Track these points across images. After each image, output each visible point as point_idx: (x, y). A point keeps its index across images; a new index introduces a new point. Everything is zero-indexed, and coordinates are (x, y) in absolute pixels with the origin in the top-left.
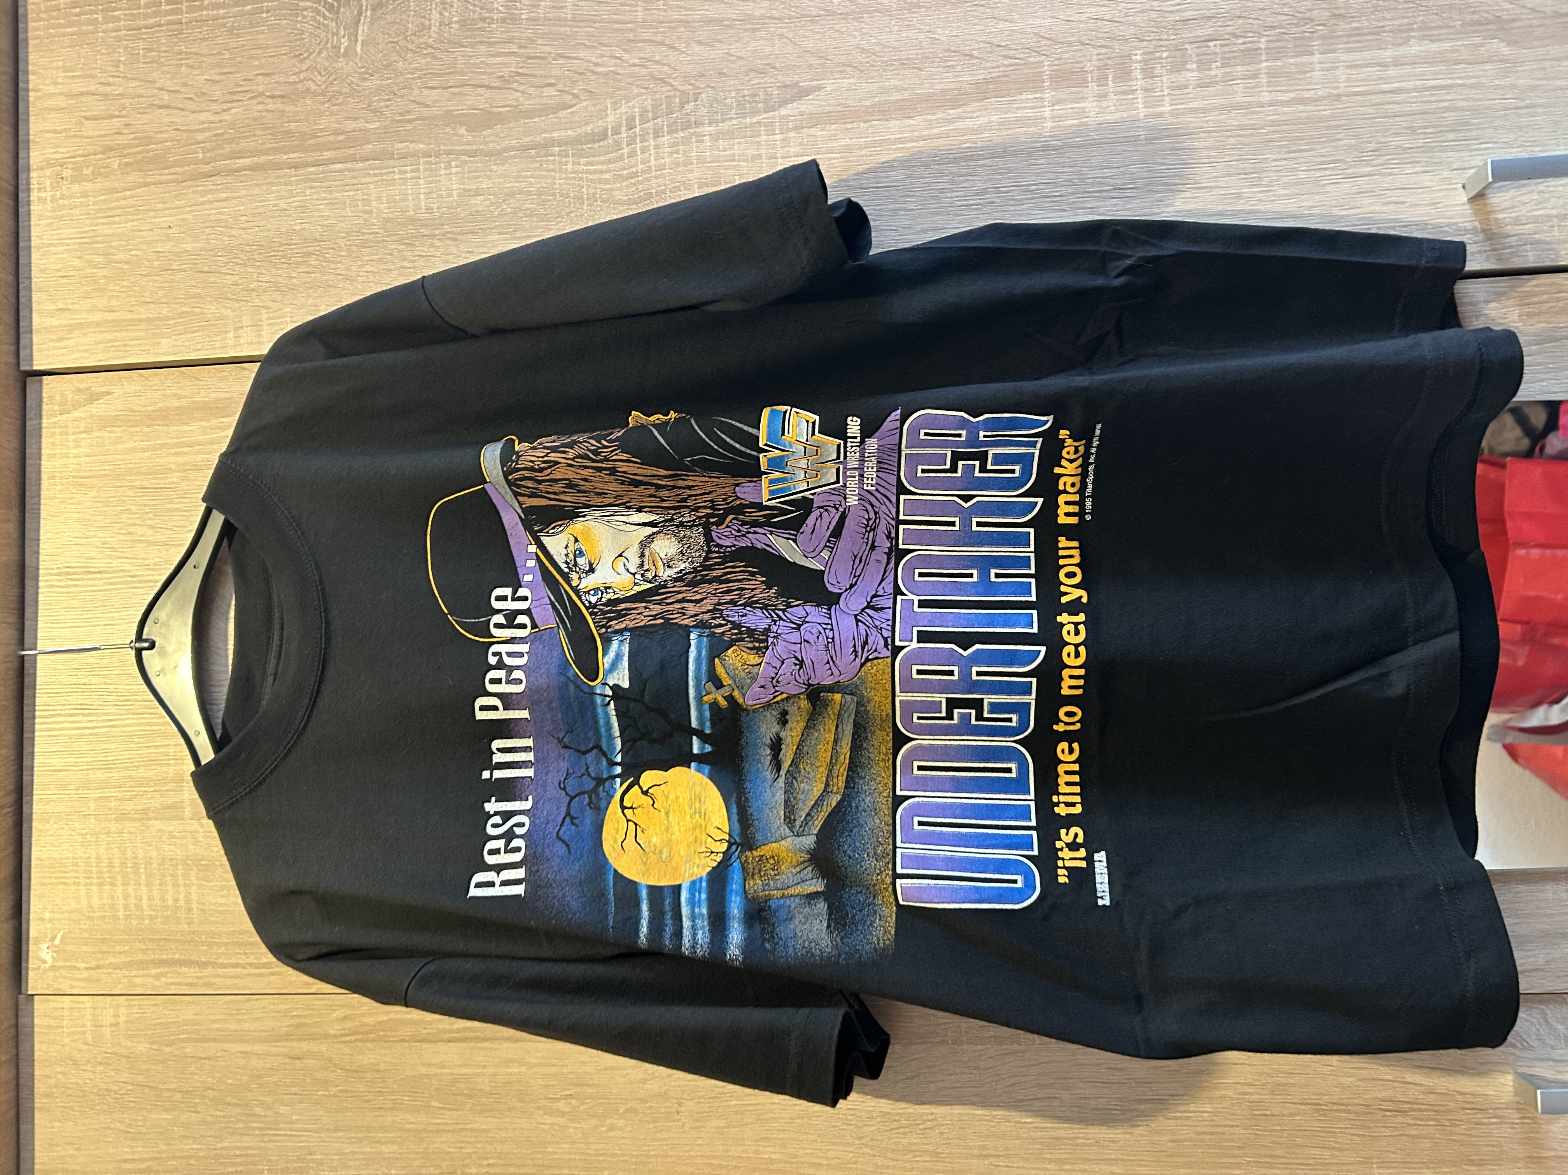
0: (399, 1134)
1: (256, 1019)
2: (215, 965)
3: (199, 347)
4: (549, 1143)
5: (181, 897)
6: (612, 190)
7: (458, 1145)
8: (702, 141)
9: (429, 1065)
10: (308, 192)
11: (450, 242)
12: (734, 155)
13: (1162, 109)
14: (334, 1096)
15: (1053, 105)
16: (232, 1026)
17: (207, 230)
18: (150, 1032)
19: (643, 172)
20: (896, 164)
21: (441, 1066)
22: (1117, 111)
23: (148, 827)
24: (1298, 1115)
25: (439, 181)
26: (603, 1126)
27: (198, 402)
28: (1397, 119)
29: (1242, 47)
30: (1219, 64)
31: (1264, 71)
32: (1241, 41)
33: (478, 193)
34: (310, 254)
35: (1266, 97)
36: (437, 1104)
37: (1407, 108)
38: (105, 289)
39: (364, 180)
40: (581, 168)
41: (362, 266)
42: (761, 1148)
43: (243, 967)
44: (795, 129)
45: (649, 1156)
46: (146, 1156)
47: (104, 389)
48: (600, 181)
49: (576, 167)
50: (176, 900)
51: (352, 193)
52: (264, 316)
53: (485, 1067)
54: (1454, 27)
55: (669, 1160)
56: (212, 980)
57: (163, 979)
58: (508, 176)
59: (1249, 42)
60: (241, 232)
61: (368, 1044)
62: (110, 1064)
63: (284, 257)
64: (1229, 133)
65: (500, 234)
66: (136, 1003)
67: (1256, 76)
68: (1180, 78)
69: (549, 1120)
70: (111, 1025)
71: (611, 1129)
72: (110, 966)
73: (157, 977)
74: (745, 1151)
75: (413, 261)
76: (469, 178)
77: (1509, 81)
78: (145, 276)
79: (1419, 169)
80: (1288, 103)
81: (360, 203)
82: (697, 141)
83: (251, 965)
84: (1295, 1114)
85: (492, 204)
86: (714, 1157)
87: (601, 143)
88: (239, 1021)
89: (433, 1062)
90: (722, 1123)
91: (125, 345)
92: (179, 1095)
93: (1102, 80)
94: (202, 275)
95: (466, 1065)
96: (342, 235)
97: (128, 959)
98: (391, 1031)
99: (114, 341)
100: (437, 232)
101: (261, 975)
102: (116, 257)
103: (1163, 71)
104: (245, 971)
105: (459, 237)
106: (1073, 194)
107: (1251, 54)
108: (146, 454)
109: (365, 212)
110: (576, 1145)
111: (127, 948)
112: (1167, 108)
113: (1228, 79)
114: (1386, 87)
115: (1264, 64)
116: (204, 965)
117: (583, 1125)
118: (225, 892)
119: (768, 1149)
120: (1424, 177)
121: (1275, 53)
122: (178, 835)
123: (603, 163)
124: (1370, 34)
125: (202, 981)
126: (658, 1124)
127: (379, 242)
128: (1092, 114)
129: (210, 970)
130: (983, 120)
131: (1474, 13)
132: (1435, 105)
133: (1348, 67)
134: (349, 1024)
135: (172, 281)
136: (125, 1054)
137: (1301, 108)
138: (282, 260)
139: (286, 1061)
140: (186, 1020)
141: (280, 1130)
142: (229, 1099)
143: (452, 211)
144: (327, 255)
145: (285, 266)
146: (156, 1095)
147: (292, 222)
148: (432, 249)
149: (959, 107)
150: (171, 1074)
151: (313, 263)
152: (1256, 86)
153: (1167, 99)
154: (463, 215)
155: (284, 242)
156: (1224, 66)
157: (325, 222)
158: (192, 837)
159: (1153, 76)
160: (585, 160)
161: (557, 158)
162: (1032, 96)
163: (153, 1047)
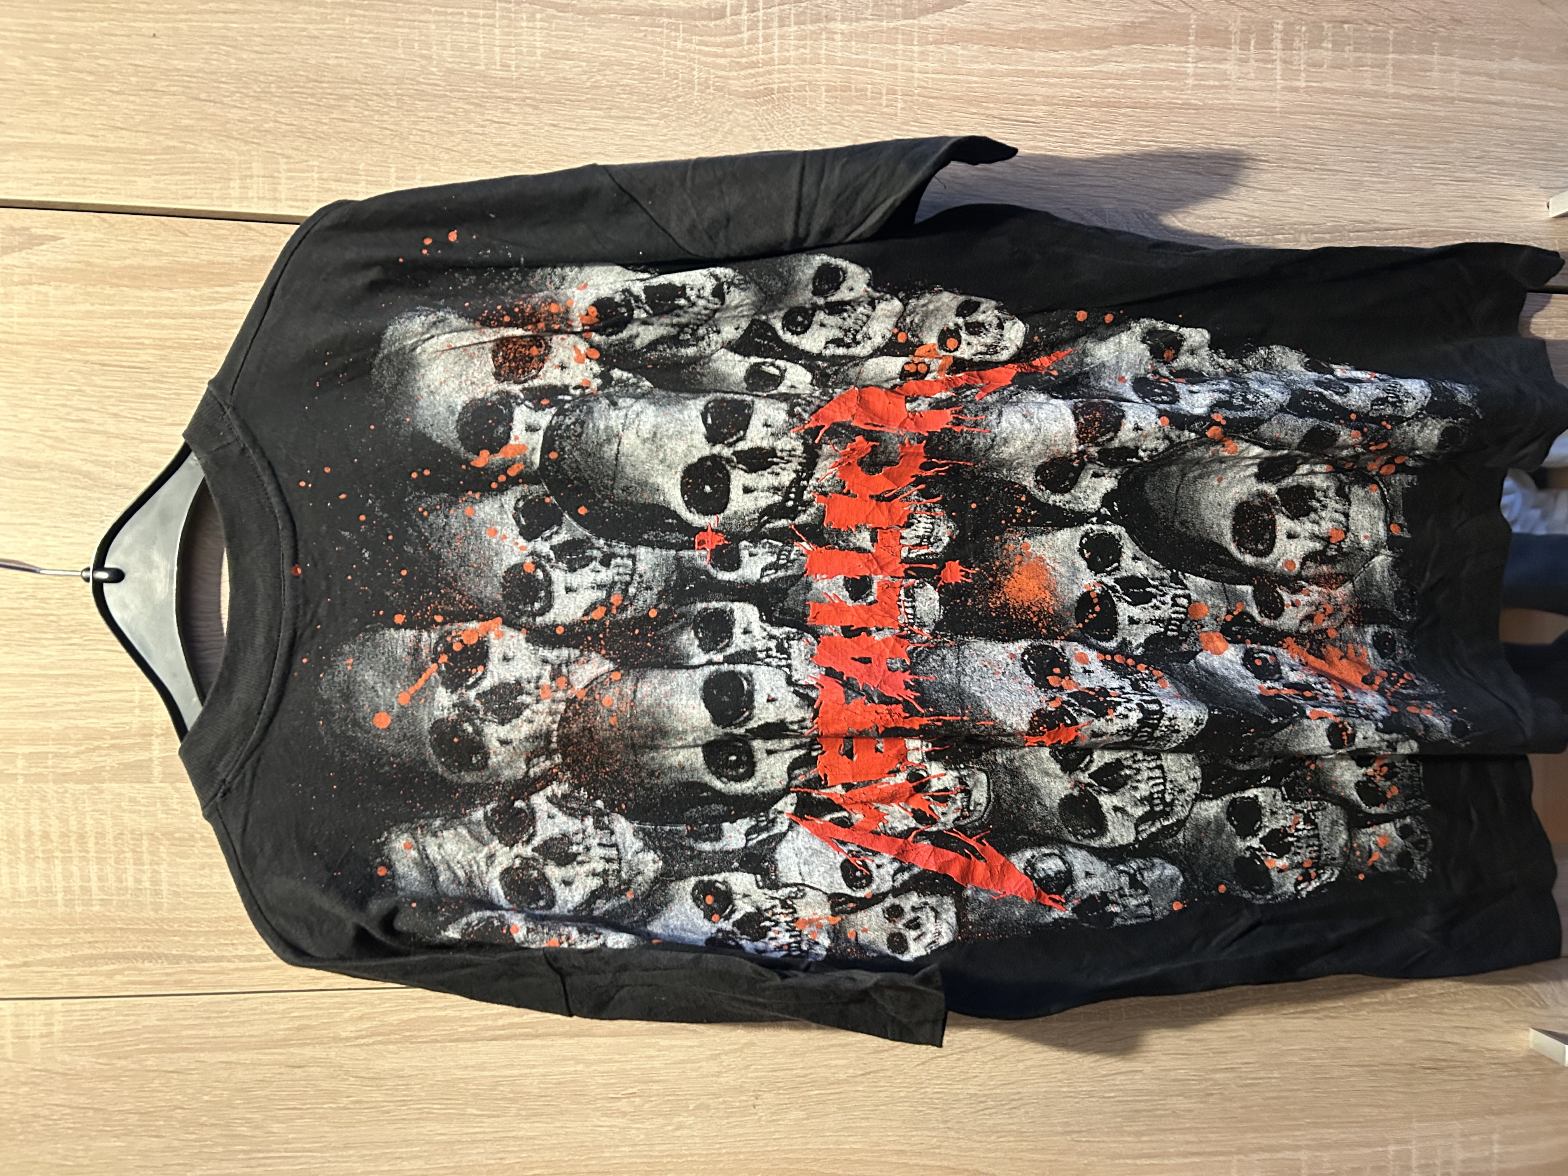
0: (426, 1148)
1: (244, 1022)
2: (190, 959)
3: (190, 193)
4: (606, 1146)
5: (146, 877)
6: (728, 78)
7: (499, 1156)
8: (833, 40)
9: (466, 1068)
10: (348, 20)
11: (530, 110)
12: (867, 61)
13: (1298, 84)
14: (345, 1108)
15: (1196, 62)
16: (211, 1033)
17: (207, 47)
18: (96, 1043)
19: (765, 64)
20: (1038, 98)
21: (481, 1067)
22: (1257, 79)
23: (101, 792)
24: (1353, 1076)
25: (520, 34)
26: (669, 1125)
27: (184, 264)
28: (1500, 131)
29: (1373, 35)
30: (1351, 48)
31: (1391, 62)
32: (1371, 28)
33: (566, 56)
34: (347, 98)
35: (1391, 89)
36: (475, 1112)
37: (1507, 122)
38: (56, 103)
39: (422, 17)
40: (693, 47)
41: (416, 123)
42: (843, 1139)
43: (229, 961)
44: (935, 42)
45: (720, 1154)
47: (50, 232)
48: (716, 66)
49: (687, 46)
50: (138, 881)
51: (406, 30)
52: (283, 167)
53: (534, 1067)
55: (741, 1157)
56: (186, 977)
57: (119, 978)
58: (606, 43)
59: (1379, 31)
60: (253, 56)
61: (391, 1047)
62: (39, 1084)
63: (312, 95)
64: (1357, 119)
66: (78, 1007)
67: (1382, 66)
68: (1317, 55)
69: (607, 1121)
70: (42, 1036)
71: (677, 1129)
72: (43, 962)
73: (110, 975)
74: (826, 1143)
75: (482, 126)
76: (556, 36)
78: (117, 93)
79: (1513, 182)
80: (1408, 98)
81: (416, 45)
82: (828, 39)
83: (240, 958)
84: (1350, 1076)
85: (585, 72)
86: (792, 1151)
87: (718, 22)
88: (220, 1026)
89: (470, 1063)
90: (801, 1114)
91: (85, 179)
92: (137, 1117)
93: (1244, 44)
94: (198, 103)
95: (512, 1066)
96: (391, 80)
97: (69, 954)
98: (420, 1030)
99: (68, 171)
100: (514, 95)
101: (253, 969)
102: (76, 64)
103: (1301, 45)
104: (232, 966)
107: (1379, 45)
108: (108, 322)
109: (423, 57)
110: (638, 1148)
111: (67, 940)
112: (1303, 84)
113: (1359, 64)
114: (1492, 98)
115: (1391, 56)
116: (176, 959)
117: (647, 1125)
118: (207, 871)
119: (850, 1139)
120: (1518, 190)
121: (1402, 47)
122: (143, 801)
123: (720, 45)
124: (1481, 44)
125: (173, 978)
126: (731, 1120)
127: (439, 96)
128: (1233, 78)
129: (184, 966)
130: (1127, 66)
132: (1529, 123)
133: (1461, 73)
134: (366, 1025)
135: (155, 105)
136: (60, 1070)
137: (1420, 105)
138: (310, 100)
139: (282, 1070)
140: (147, 1026)
141: (272, 1151)
142: (204, 1119)
143: (534, 73)
144: (370, 103)
145: (313, 107)
146: (103, 1119)
147: (325, 55)
148: (506, 115)
149: (1105, 48)
150: (126, 1093)
151: (351, 109)
152: (1383, 76)
153: (1303, 75)
154: (546, 80)
155: (315, 77)
156: (1356, 50)
157: (369, 61)
158: (164, 804)
159: (1292, 49)
160: (698, 38)
161: (665, 31)
162: (1177, 49)
163: (100, 1061)
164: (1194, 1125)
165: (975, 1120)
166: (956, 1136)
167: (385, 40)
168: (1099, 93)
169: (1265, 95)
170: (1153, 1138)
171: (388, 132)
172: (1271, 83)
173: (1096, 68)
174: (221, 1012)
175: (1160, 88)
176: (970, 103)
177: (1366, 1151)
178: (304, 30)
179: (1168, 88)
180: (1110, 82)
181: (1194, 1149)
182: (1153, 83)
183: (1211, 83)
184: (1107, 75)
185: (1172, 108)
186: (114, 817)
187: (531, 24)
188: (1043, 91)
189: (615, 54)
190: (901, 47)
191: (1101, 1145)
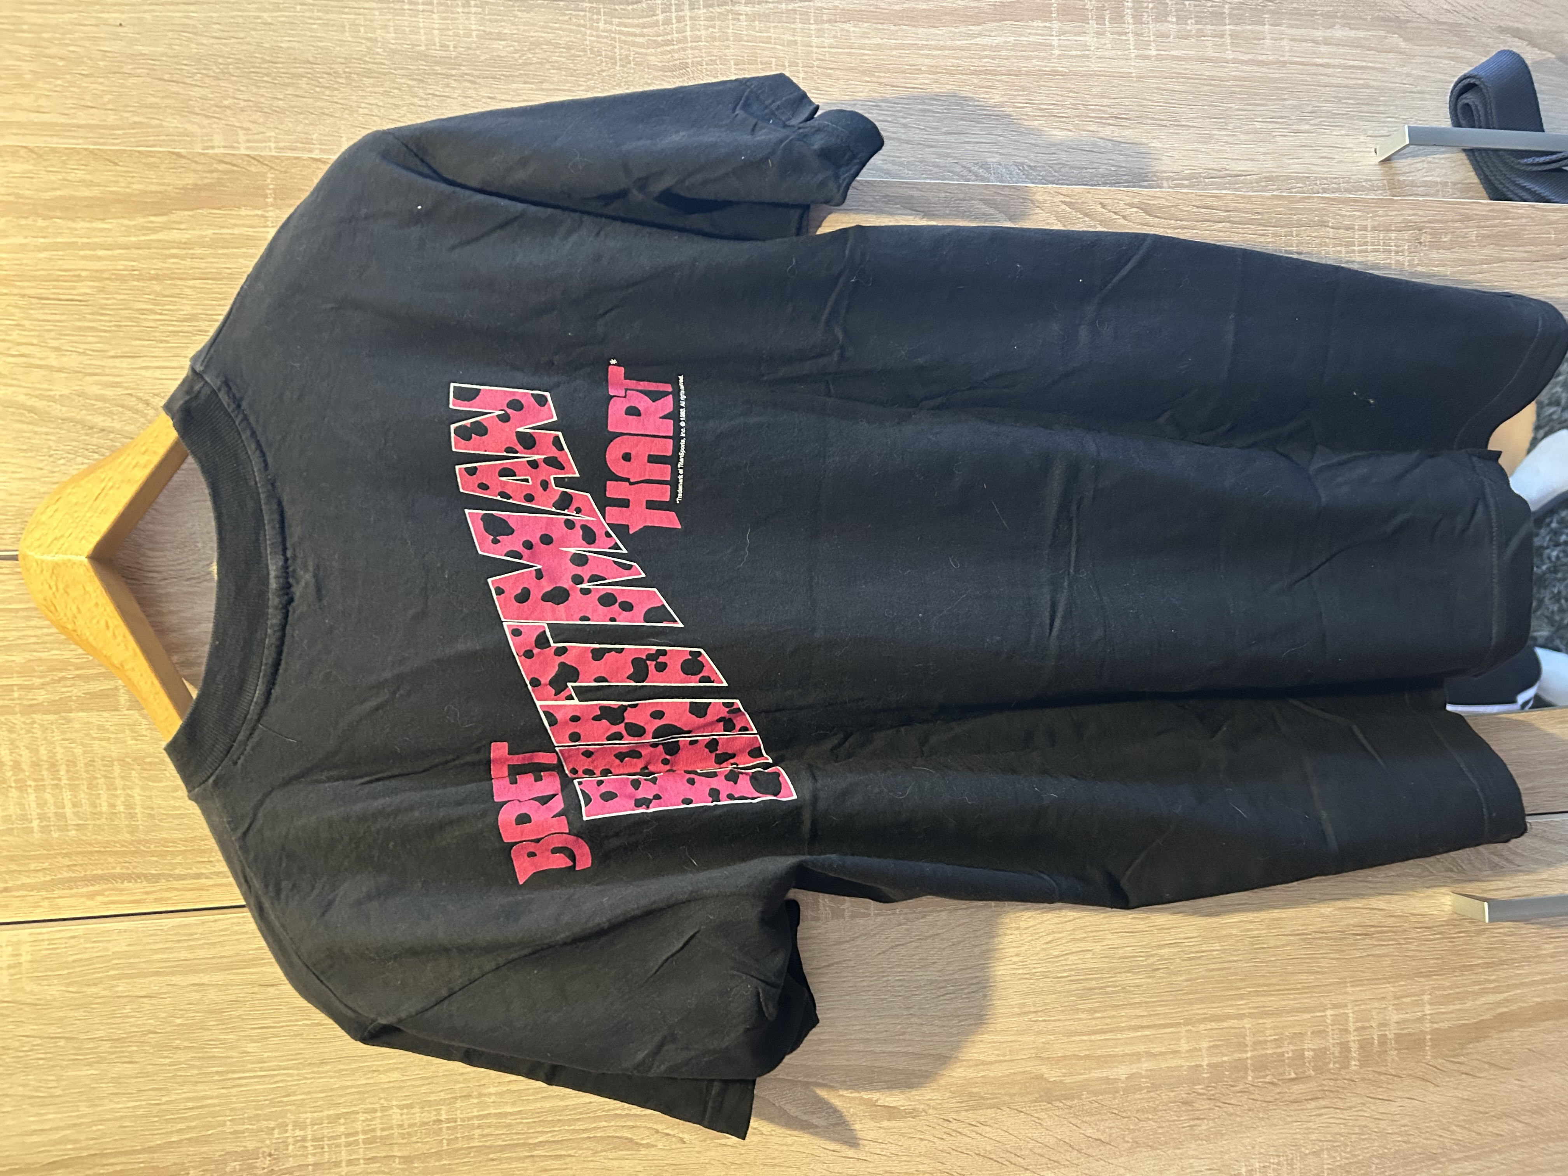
2: (169, 877)
5: (119, 801)
6: (646, 55)
10: (299, 8)
11: (468, 85)
12: (770, 37)
13: (1149, 52)
15: (1059, 35)
16: (183, 955)
17: (169, 34)
18: (65, 972)
19: (679, 41)
22: (1113, 49)
23: (69, 721)
28: (1328, 89)
29: (1211, 9)
30: (1193, 21)
31: (1228, 32)
32: (1209, 4)
33: (500, 37)
34: (300, 76)
35: (1230, 55)
37: (1334, 81)
40: (614, 28)
41: (364, 97)
44: (829, 21)
46: (62, 1124)
48: (634, 44)
49: (608, 27)
50: (112, 805)
51: (352, 16)
54: (1365, 19)
56: (165, 894)
57: (99, 898)
58: (534, 25)
59: (1215, 7)
60: (212, 41)
62: (8, 1016)
63: (268, 75)
64: (1202, 82)
65: (525, 83)
67: (1222, 36)
68: (1164, 27)
70: (10, 967)
72: (23, 887)
73: (91, 896)
75: (426, 99)
76: (490, 20)
77: (1405, 70)
78: (87, 76)
79: (1343, 132)
80: (1246, 63)
81: (362, 29)
82: (734, 19)
85: (516, 51)
87: (635, 6)
92: (109, 1044)
93: (1100, 19)
94: (162, 83)
96: (339, 60)
97: (48, 878)
100: (454, 72)
102: (48, 51)
103: (1150, 19)
105: (479, 80)
106: (1078, 116)
107: (1218, 17)
109: (368, 39)
111: (46, 865)
112: (1154, 53)
113: (1201, 34)
114: (1319, 61)
115: (1227, 27)
116: (154, 878)
120: (1348, 139)
121: (1237, 20)
122: (112, 729)
123: (637, 26)
124: (1306, 15)
125: (152, 897)
127: (384, 74)
128: (1092, 48)
129: (162, 884)
130: (1000, 40)
131: (1380, 10)
132: (1354, 82)
133: (1291, 40)
135: (123, 86)
136: (29, 1001)
137: (1256, 68)
138: (266, 79)
139: (256, 989)
140: (118, 952)
141: (248, 1071)
142: (178, 1042)
143: (470, 52)
144: (321, 80)
145: (268, 85)
146: (75, 1048)
147: (279, 39)
148: (447, 89)
149: (980, 24)
150: (97, 1020)
151: (304, 86)
152: (1223, 45)
153: (1153, 44)
154: (482, 58)
155: (268, 58)
156: (1197, 23)
157: (320, 44)
158: (132, 731)
159: (1142, 23)
160: (617, 20)
161: (588, 14)
162: (1042, 25)
163: (71, 989)
164: (1144, 1000)
165: (937, 1005)
166: (919, 1021)
167: (333, 25)
168: (976, 62)
169: (1121, 63)
170: (1105, 1014)
171: (339, 106)
172: (1126, 52)
173: (972, 41)
174: (192, 935)
175: (1029, 58)
176: (864, 72)
177: (1306, 1016)
178: (258, 17)
179: (1036, 57)
180: (986, 53)
181: (1145, 1023)
182: (1023, 54)
183: (1074, 53)
184: (984, 47)
185: (1042, 74)
186: (82, 744)
187: (466, 10)
188: (927, 61)
189: (543, 35)
190: (800, 25)
191: (1058, 1024)
